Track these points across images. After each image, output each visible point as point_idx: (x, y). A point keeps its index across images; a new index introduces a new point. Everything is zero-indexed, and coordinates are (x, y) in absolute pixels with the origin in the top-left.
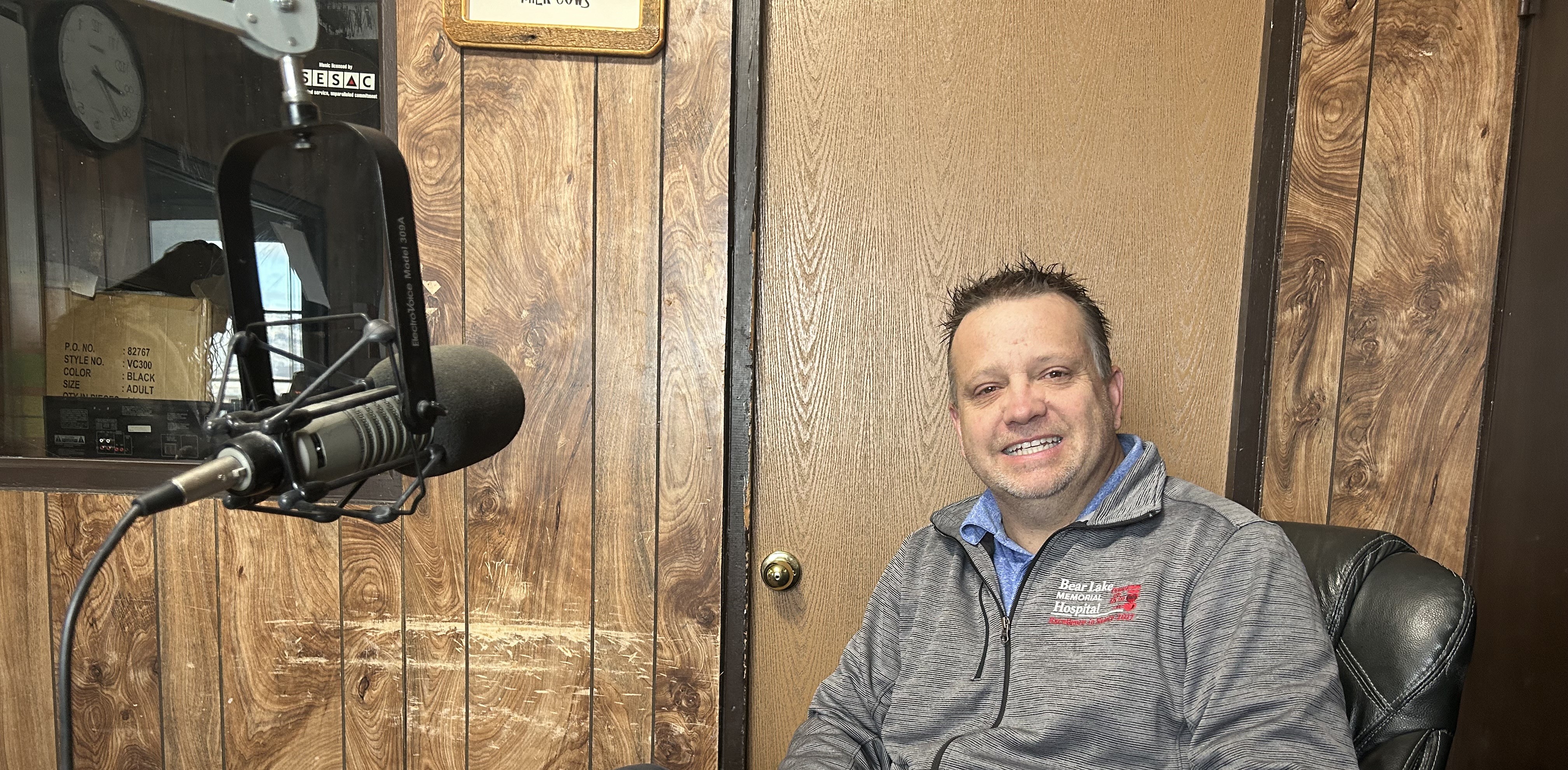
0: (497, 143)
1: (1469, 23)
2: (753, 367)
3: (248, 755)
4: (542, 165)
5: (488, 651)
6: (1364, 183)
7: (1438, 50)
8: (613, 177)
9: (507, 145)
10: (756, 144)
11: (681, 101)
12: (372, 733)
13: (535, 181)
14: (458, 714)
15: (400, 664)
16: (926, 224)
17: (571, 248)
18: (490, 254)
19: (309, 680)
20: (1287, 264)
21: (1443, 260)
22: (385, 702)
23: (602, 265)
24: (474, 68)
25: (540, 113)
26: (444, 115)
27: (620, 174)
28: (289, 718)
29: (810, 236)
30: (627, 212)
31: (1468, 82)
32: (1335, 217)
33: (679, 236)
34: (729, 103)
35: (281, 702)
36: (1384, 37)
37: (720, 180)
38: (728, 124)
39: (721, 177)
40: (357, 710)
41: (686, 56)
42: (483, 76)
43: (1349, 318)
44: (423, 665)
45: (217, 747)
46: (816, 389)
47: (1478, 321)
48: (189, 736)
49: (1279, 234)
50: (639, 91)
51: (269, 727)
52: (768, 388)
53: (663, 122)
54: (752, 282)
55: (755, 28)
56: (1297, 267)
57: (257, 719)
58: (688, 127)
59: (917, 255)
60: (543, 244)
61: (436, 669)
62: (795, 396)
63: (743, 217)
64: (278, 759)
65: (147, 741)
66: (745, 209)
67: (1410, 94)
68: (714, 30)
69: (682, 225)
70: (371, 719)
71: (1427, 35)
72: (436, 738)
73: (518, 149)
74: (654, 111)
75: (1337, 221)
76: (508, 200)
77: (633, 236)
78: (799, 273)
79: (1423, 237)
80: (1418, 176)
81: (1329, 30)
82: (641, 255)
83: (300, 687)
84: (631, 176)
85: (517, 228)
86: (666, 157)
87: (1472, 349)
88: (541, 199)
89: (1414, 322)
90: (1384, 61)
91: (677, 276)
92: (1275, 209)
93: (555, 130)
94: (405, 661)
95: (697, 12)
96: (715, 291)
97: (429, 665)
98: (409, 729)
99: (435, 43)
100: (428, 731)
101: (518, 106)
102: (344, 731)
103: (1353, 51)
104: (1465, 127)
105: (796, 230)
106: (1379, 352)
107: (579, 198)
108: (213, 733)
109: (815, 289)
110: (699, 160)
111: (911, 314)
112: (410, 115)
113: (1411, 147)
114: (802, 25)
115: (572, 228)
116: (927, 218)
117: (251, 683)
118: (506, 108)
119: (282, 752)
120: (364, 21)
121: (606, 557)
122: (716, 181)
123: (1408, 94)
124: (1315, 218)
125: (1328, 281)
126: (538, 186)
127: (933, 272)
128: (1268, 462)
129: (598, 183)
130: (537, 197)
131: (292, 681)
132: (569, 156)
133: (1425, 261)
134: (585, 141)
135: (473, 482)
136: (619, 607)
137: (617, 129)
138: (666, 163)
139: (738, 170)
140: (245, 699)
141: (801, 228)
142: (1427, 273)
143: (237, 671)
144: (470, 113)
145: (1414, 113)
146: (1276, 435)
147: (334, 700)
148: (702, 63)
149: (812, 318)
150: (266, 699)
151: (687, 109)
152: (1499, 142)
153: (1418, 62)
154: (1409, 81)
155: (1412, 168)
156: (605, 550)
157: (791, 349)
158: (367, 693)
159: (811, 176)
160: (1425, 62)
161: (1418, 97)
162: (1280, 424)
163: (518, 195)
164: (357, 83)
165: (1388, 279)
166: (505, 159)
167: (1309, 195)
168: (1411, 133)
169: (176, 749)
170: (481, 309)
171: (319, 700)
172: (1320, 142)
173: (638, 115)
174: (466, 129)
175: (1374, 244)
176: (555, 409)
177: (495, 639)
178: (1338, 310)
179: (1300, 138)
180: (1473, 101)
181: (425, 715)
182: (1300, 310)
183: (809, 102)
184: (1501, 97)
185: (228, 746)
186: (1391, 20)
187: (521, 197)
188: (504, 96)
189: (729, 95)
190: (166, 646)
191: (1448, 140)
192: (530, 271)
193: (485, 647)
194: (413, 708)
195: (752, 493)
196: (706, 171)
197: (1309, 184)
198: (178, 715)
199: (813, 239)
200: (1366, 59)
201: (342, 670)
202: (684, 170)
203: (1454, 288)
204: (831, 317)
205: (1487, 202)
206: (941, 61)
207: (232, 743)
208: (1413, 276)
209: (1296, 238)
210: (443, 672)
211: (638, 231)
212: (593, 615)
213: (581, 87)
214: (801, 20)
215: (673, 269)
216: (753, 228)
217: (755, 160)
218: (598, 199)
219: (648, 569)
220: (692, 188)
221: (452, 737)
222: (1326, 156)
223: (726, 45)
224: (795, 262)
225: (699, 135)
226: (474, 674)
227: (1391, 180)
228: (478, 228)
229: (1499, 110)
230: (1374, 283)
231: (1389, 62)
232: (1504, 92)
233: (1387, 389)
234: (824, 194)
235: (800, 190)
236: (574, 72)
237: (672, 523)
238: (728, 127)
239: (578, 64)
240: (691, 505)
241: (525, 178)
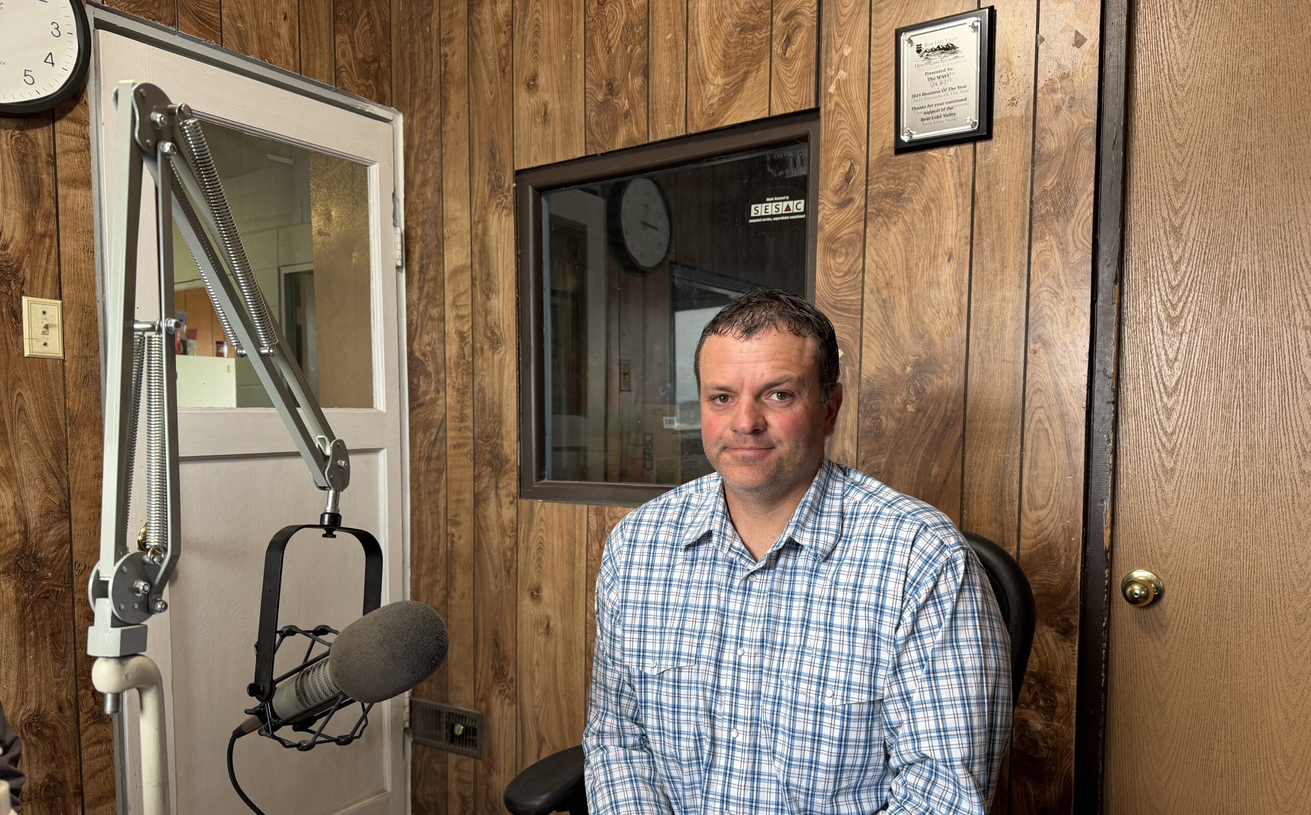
0: (892, 238)
2: (1116, 403)
4: (927, 250)
8: (987, 253)
9: (899, 238)
10: (1119, 210)
11: (1049, 183)
13: (921, 264)
16: (1303, 261)
17: (949, 313)
18: (883, 325)
23: (977, 324)
24: (876, 183)
25: (927, 210)
26: (852, 222)
27: (993, 250)
29: (1174, 283)
30: (998, 280)
33: (1045, 295)
34: (1093, 179)
37: (1083, 244)
39: (1085, 242)
41: (1054, 145)
42: (883, 188)
46: (1181, 420)
50: (1011, 181)
52: (1131, 420)
53: (1031, 202)
54: (1114, 329)
55: (1119, 111)
58: (1054, 204)
59: (1293, 291)
60: (925, 312)
62: (1159, 427)
63: (1106, 274)
66: (1108, 266)
68: (1080, 120)
69: (1048, 285)
73: (907, 240)
74: (1024, 195)
76: (899, 281)
77: (1003, 300)
78: (1163, 316)
82: (1010, 314)
84: (1002, 249)
85: (905, 302)
86: (1034, 230)
88: (925, 278)
91: (1042, 328)
93: (939, 221)
95: (1064, 108)
96: (1078, 340)
99: (847, 170)
101: (909, 206)
105: (1161, 279)
107: (957, 273)
109: (1180, 330)
110: (1064, 230)
111: (1286, 347)
112: (827, 226)
114: (1166, 100)
115: (950, 297)
116: (1304, 255)
118: (899, 210)
120: (799, 162)
122: (1079, 245)
126: (923, 266)
129: (974, 260)
130: (922, 276)
132: (950, 241)
134: (963, 228)
137: (991, 213)
138: (1034, 235)
139: (1102, 234)
141: (1165, 277)
144: (871, 218)
148: (1068, 149)
149: (1177, 356)
151: (1054, 189)
157: (1155, 385)
159: (1174, 232)
163: (907, 276)
164: (791, 207)
166: (897, 250)
170: (874, 368)
173: (1009, 200)
174: (868, 230)
176: (930, 444)
183: (1175, 165)
187: (909, 278)
188: (898, 201)
189: (1094, 172)
192: (915, 335)
195: (1112, 516)
196: (1070, 239)
199: (1178, 286)
202: (1050, 239)
204: (1197, 354)
211: (1008, 295)
213: (961, 184)
214: (1165, 96)
215: (1039, 323)
216: (1116, 282)
217: (1118, 223)
218: (974, 272)
220: (1057, 254)
223: (1091, 131)
224: (1159, 307)
225: (1064, 209)
228: (875, 306)
234: (1190, 244)
235: (1164, 243)
236: (956, 173)
237: (1033, 541)
238: (1092, 198)
239: (959, 167)
240: (1052, 525)
241: (913, 262)
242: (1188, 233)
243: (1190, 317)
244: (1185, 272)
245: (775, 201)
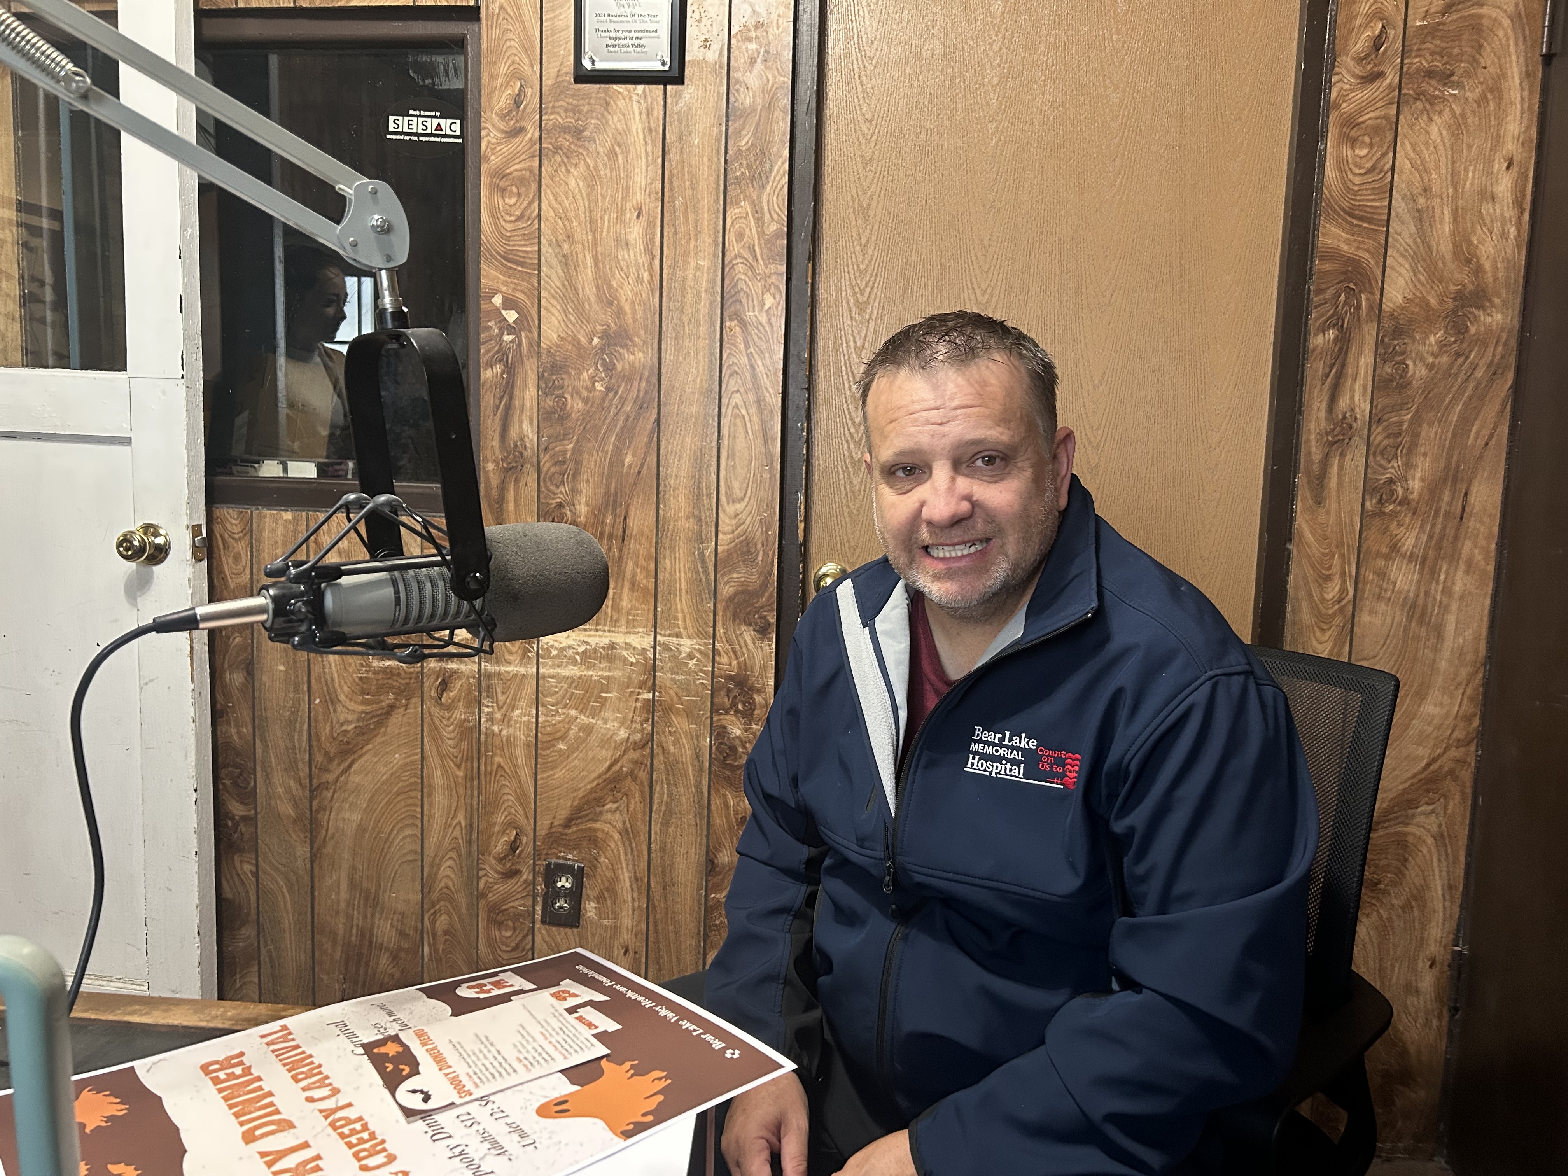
0: (572, 183)
1: (1493, 63)
2: (808, 389)
3: (332, 752)
4: (613, 202)
5: (557, 656)
6: (1393, 213)
7: (1464, 88)
8: (679, 213)
9: (581, 184)
10: (813, 182)
11: (743, 143)
12: (448, 733)
13: (606, 217)
14: (529, 715)
15: (476, 668)
16: (973, 254)
17: (639, 279)
18: (564, 285)
19: (390, 681)
20: (1319, 292)
21: (1470, 287)
22: (461, 704)
23: (668, 295)
24: (552, 113)
25: (612, 154)
26: (524, 156)
27: (686, 212)
28: (371, 718)
29: (862, 267)
30: (692, 246)
31: (1492, 119)
32: (1365, 247)
33: (740, 267)
34: (788, 144)
35: (364, 703)
36: (1411, 76)
37: (779, 215)
38: (787, 164)
39: (780, 212)
40: (435, 711)
41: (748, 101)
42: (559, 120)
43: (1379, 342)
44: (497, 668)
45: (304, 744)
47: (1505, 344)
48: (279, 733)
49: (1312, 262)
50: (704, 134)
51: (353, 726)
52: (823, 409)
53: (726, 162)
54: (809, 310)
55: (813, 73)
56: (1329, 294)
57: (342, 718)
58: (749, 167)
59: (965, 283)
60: (613, 276)
61: (508, 672)
62: (848, 416)
63: (801, 249)
64: (361, 756)
65: (240, 738)
66: (802, 243)
67: (1436, 129)
68: (774, 77)
69: (744, 258)
70: (448, 719)
71: (1452, 74)
72: (508, 738)
73: (591, 188)
74: (718, 151)
75: (1367, 250)
76: (583, 235)
77: (697, 268)
79: (1451, 266)
80: (1445, 208)
81: (1358, 71)
82: (704, 285)
83: (383, 689)
84: (696, 212)
85: (589, 261)
86: (729, 194)
87: (1500, 371)
88: (612, 234)
89: (1443, 345)
90: (1412, 100)
91: (738, 304)
92: (1308, 237)
93: (626, 170)
94: (480, 664)
95: (759, 60)
96: (774, 320)
97: (503, 669)
98: (483, 729)
99: (517, 91)
100: (501, 731)
101: (592, 147)
102: (422, 731)
103: (1381, 90)
104: (1491, 162)
105: (850, 261)
106: (1410, 374)
107: (648, 236)
108: (301, 731)
109: (866, 316)
110: (760, 197)
112: (492, 158)
113: (1438, 180)
114: (856, 70)
115: (640, 261)
116: (975, 248)
117: (337, 685)
118: (580, 150)
119: (364, 750)
120: (453, 72)
121: (668, 568)
122: (775, 216)
123: (1434, 130)
124: (1345, 248)
125: (1359, 307)
126: (609, 221)
127: (980, 299)
128: (1301, 479)
129: (665, 219)
130: (608, 232)
131: (375, 682)
132: (639, 194)
133: (1453, 288)
134: (653, 180)
135: (546, 498)
136: (680, 615)
137: (683, 168)
138: (728, 201)
139: (796, 206)
140: (331, 699)
141: (854, 259)
142: (1455, 299)
143: (324, 673)
144: (547, 155)
145: (1441, 147)
146: (1309, 454)
147: (413, 701)
148: (763, 106)
150: (351, 700)
151: (748, 149)
152: (1523, 175)
153: (1444, 100)
154: (1436, 118)
155: (1439, 200)
156: (668, 562)
157: (841, 374)
158: (445, 694)
159: (864, 211)
160: (1451, 100)
161: (1445, 133)
162: (1313, 443)
163: (591, 230)
165: (1417, 305)
166: (578, 197)
167: (1340, 226)
168: (1437, 167)
169: (267, 746)
170: (555, 336)
171: (400, 701)
172: (1350, 176)
173: (703, 156)
174: (543, 169)
175: (1403, 271)
176: (622, 429)
177: (564, 645)
178: (1369, 335)
179: (1330, 172)
180: (1498, 136)
181: (498, 716)
182: (1331, 334)
183: (863, 141)
184: (1525, 132)
185: (314, 743)
186: (1417, 60)
187: (594, 233)
188: (578, 139)
189: (789, 136)
190: (259, 650)
191: (1474, 173)
192: (601, 300)
193: (554, 653)
194: (487, 710)
195: (806, 508)
196: (766, 208)
197: (1339, 215)
198: (269, 714)
199: (866, 270)
200: (1394, 97)
201: (422, 673)
202: (746, 206)
203: (1481, 313)
205: (1513, 231)
206: (987, 103)
207: (319, 740)
208: (1441, 302)
209: (1328, 266)
210: (515, 675)
211: (702, 263)
212: (656, 623)
213: (650, 130)
214: (855, 66)
215: (735, 298)
216: (809, 259)
217: (812, 197)
218: (665, 234)
219: (708, 579)
220: (753, 223)
221: (523, 737)
222: (1356, 188)
223: (785, 90)
224: (848, 290)
225: (760, 174)
226: (544, 677)
227: (1418, 211)
228: (555, 262)
229: (1523, 144)
230: (1403, 308)
231: (1416, 99)
232: (1528, 127)
233: (1417, 411)
234: (876, 227)
235: (854, 223)
236: (644, 116)
237: (731, 536)
238: (787, 166)
239: (647, 109)
240: (749, 519)
241: (597, 215)
242: (875, 216)
243: (876, 304)
244: (872, 256)
245: (420, 116)
